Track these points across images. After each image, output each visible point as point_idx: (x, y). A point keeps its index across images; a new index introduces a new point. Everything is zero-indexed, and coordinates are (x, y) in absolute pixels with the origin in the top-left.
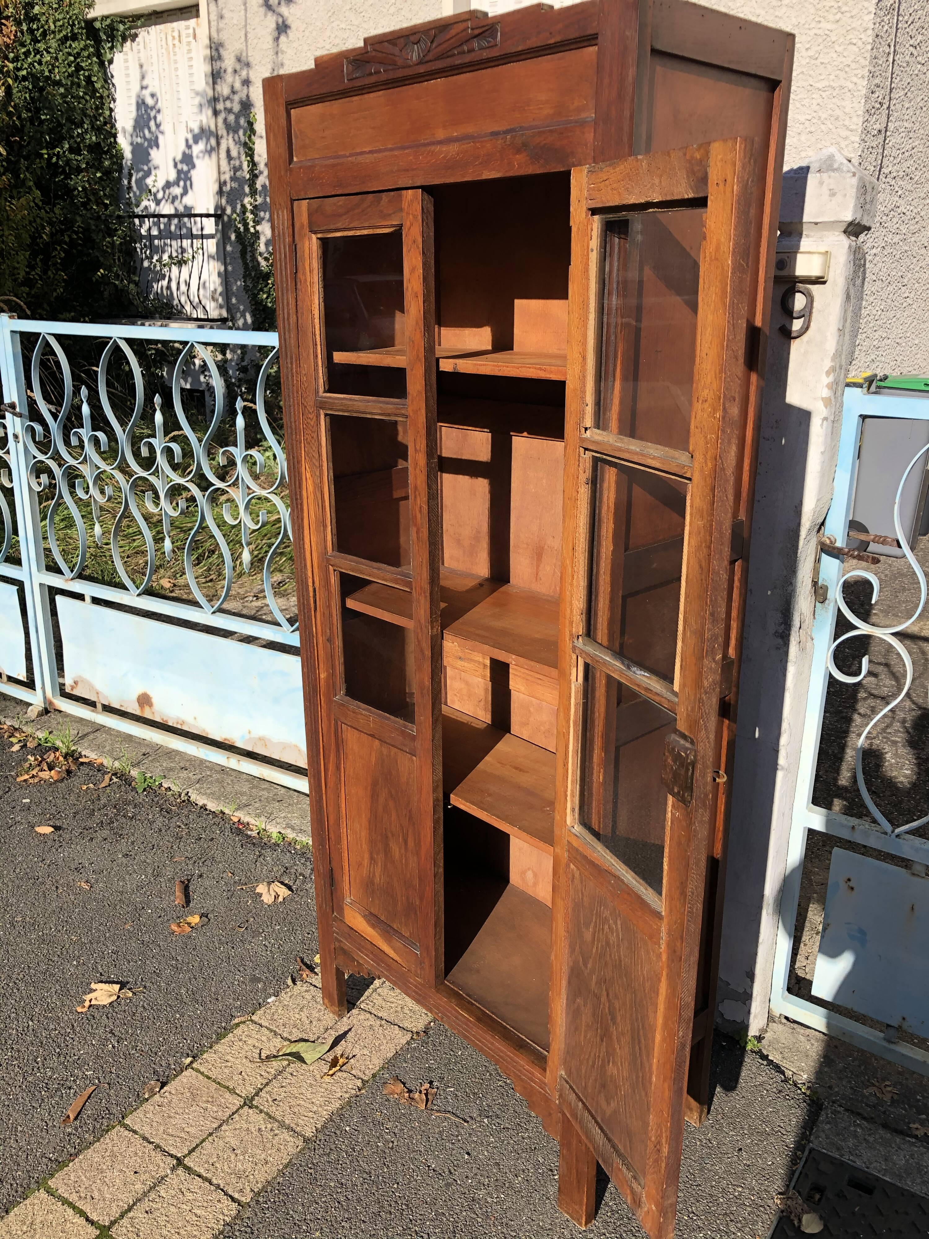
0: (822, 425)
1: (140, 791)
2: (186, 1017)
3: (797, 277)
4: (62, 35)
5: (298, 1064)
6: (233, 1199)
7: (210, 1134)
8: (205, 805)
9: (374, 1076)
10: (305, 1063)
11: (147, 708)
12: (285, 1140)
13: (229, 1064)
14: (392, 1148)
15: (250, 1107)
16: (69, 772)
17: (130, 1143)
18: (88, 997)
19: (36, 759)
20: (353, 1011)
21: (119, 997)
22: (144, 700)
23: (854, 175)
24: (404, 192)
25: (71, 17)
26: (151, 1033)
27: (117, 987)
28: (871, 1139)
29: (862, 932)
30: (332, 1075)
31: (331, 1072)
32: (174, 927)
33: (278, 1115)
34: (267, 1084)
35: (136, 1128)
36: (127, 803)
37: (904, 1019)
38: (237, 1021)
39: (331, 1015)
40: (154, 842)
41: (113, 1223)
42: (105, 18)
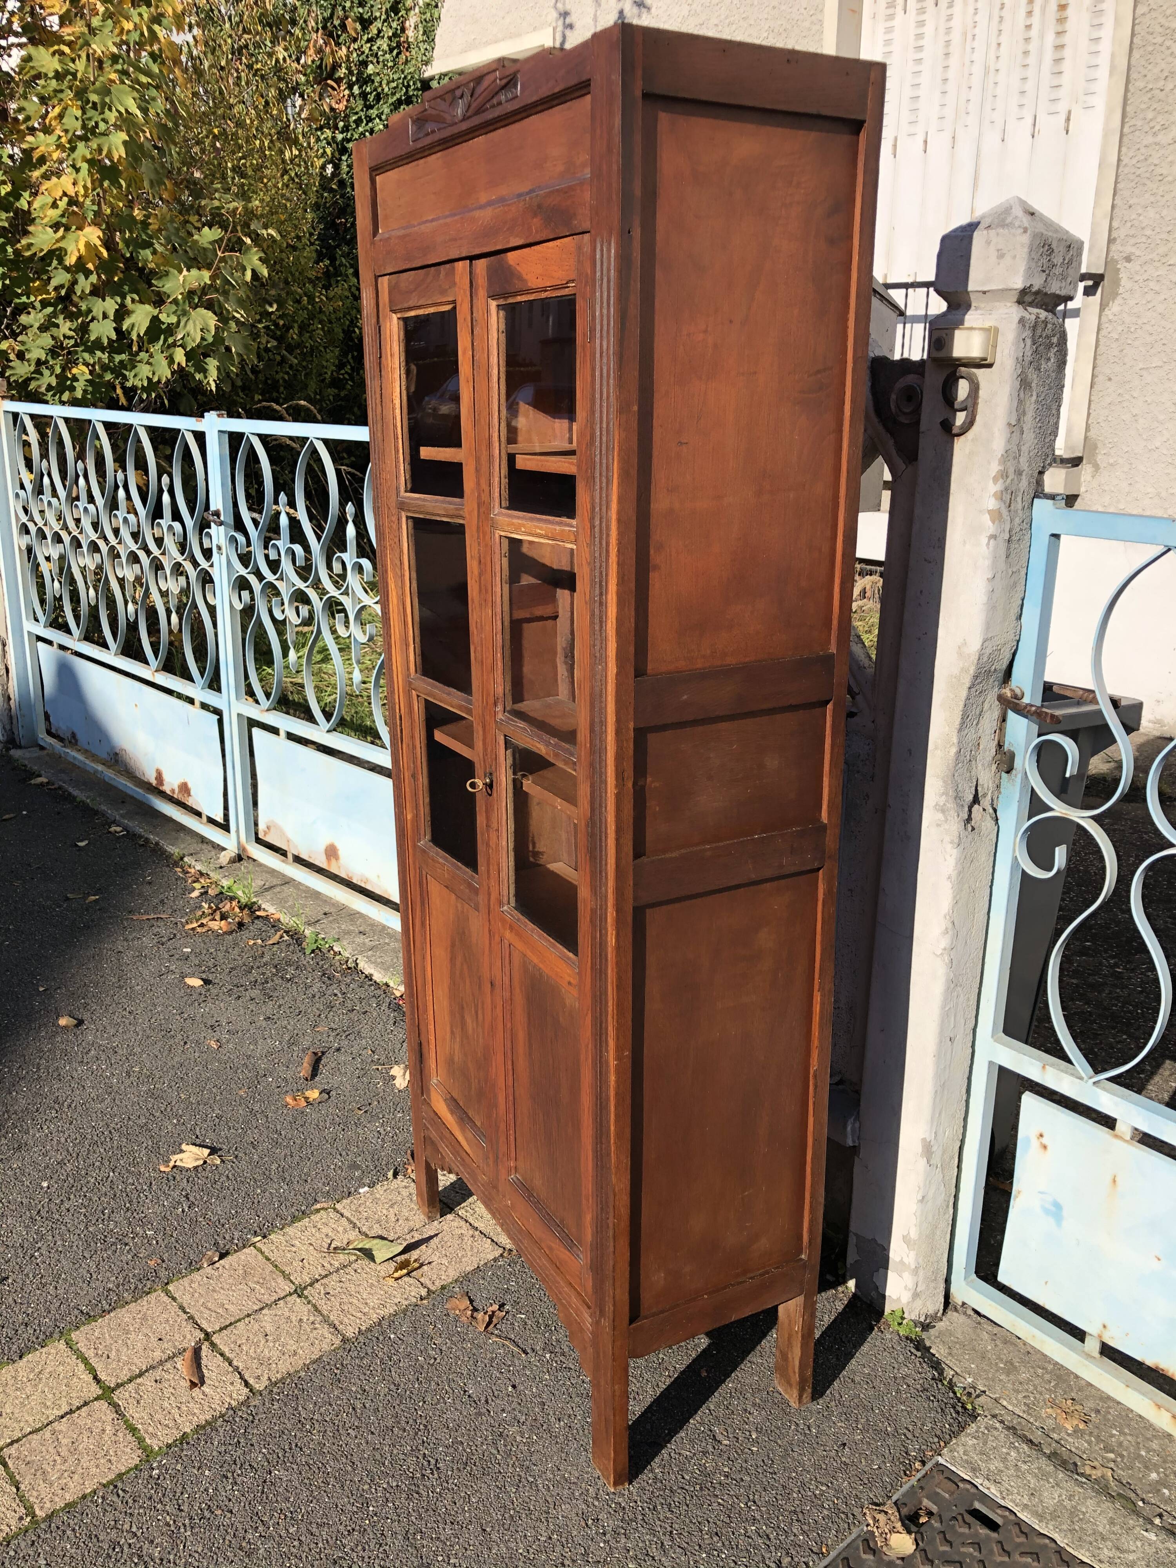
0: (988, 544)
1: (308, 952)
2: (267, 1194)
3: (958, 359)
4: (395, 98)
5: (366, 1261)
6: (247, 1384)
7: (249, 1315)
8: (371, 975)
9: (443, 1288)
10: (374, 1261)
11: (333, 861)
12: (322, 1335)
13: (294, 1249)
14: (432, 1365)
15: (299, 1296)
16: (241, 925)
17: (165, 1309)
18: (174, 1158)
19: (210, 907)
20: (449, 1216)
21: (205, 1162)
22: (331, 852)
23: (1025, 230)
24: (456, 264)
25: (405, 78)
26: (225, 1204)
27: (206, 1151)
28: (1024, 1467)
29: (1058, 1206)
30: (397, 1279)
31: (396, 1275)
32: (289, 1100)
33: (325, 1310)
34: (326, 1276)
35: (176, 1295)
36: (289, 963)
37: (1104, 1327)
38: (318, 1206)
39: (422, 1217)
40: (302, 1008)
41: (118, 1386)
42: (442, 76)
